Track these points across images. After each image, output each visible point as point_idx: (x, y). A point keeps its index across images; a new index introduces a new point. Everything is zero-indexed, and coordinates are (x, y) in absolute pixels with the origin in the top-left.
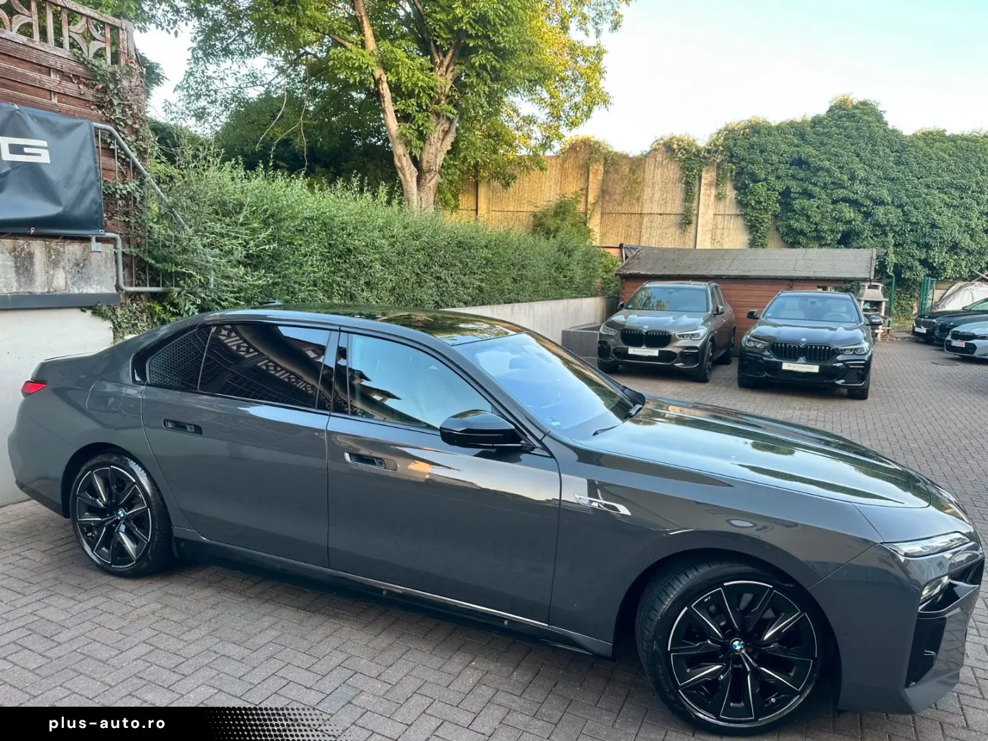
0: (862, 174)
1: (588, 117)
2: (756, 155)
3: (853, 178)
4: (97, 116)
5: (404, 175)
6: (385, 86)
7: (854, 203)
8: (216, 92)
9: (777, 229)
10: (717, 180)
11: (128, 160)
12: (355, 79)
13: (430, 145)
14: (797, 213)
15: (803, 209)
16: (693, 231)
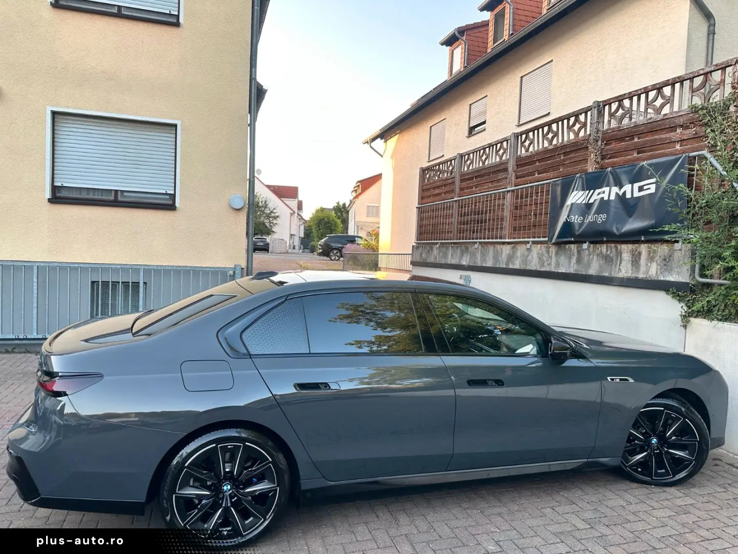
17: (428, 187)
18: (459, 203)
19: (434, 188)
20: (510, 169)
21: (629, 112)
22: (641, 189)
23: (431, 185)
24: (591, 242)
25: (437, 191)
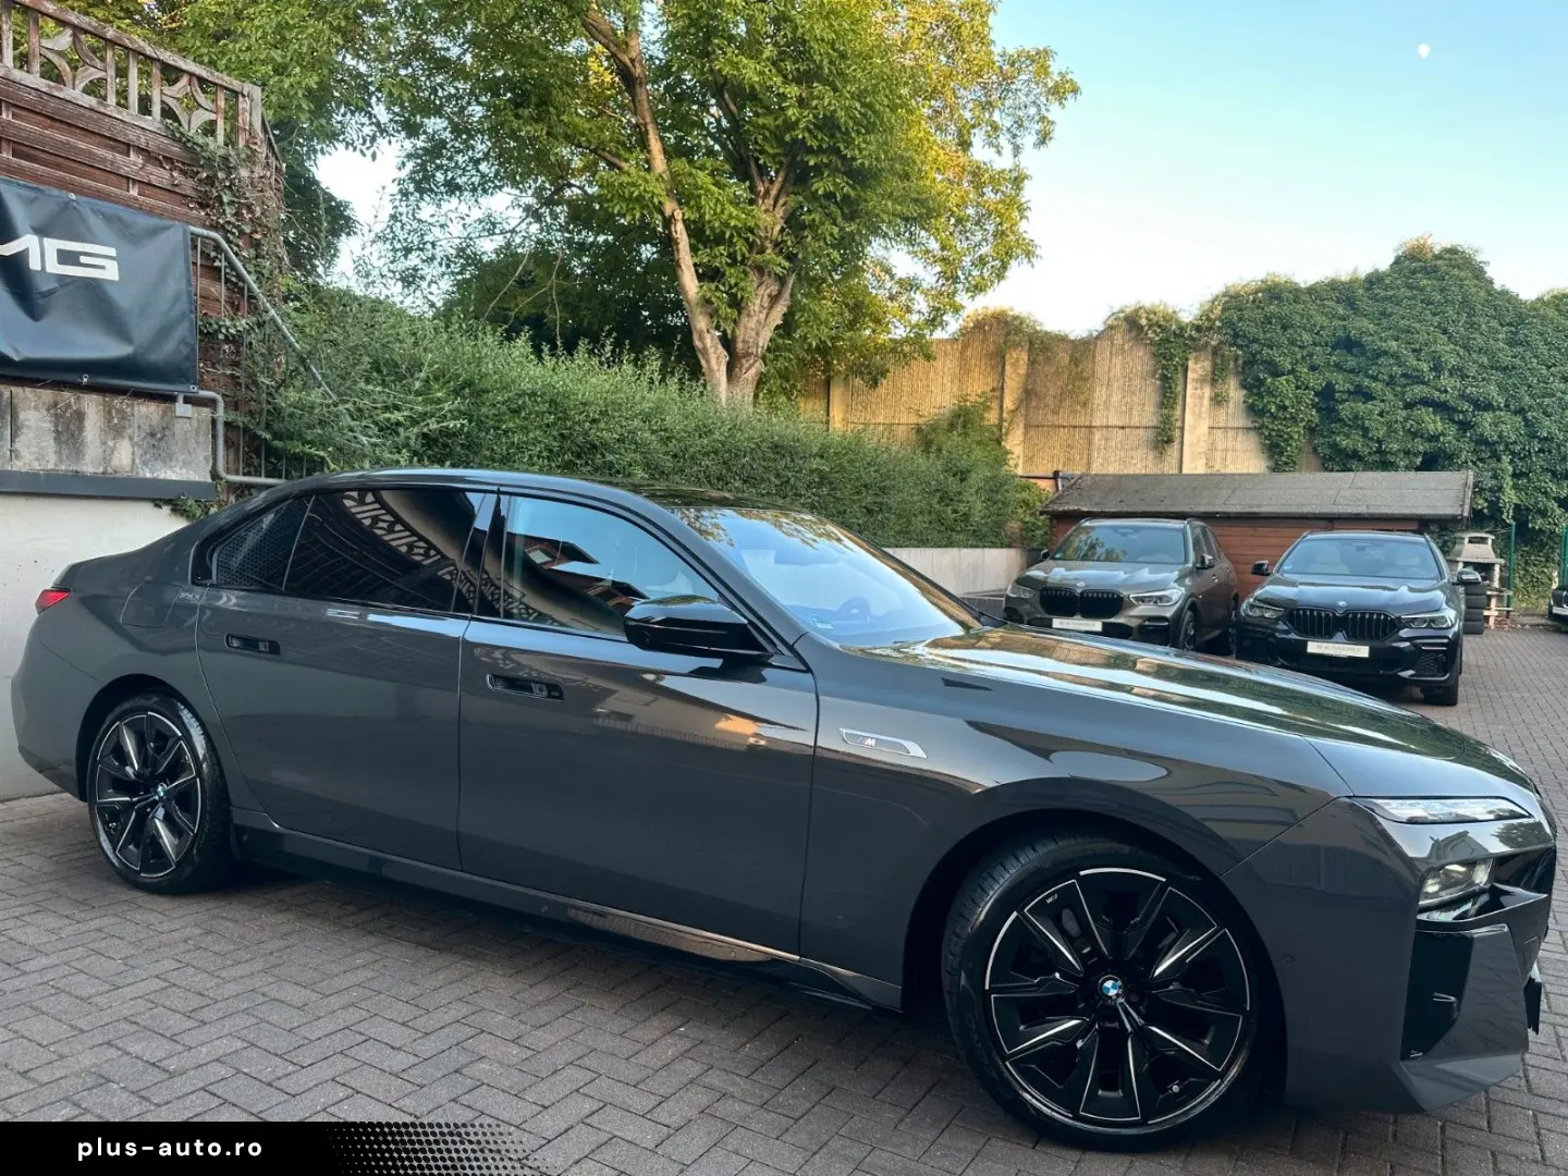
0: (1453, 361)
1: (1000, 274)
2: (1275, 334)
3: (1437, 368)
4: (199, 218)
5: (708, 362)
6: (680, 226)
7: (1441, 407)
8: (433, 244)
9: (1315, 450)
10: (1213, 373)
11: (241, 284)
12: (634, 216)
13: (749, 315)
14: (1346, 425)
15: (1356, 417)
16: (1176, 454)
22: (67, 258)
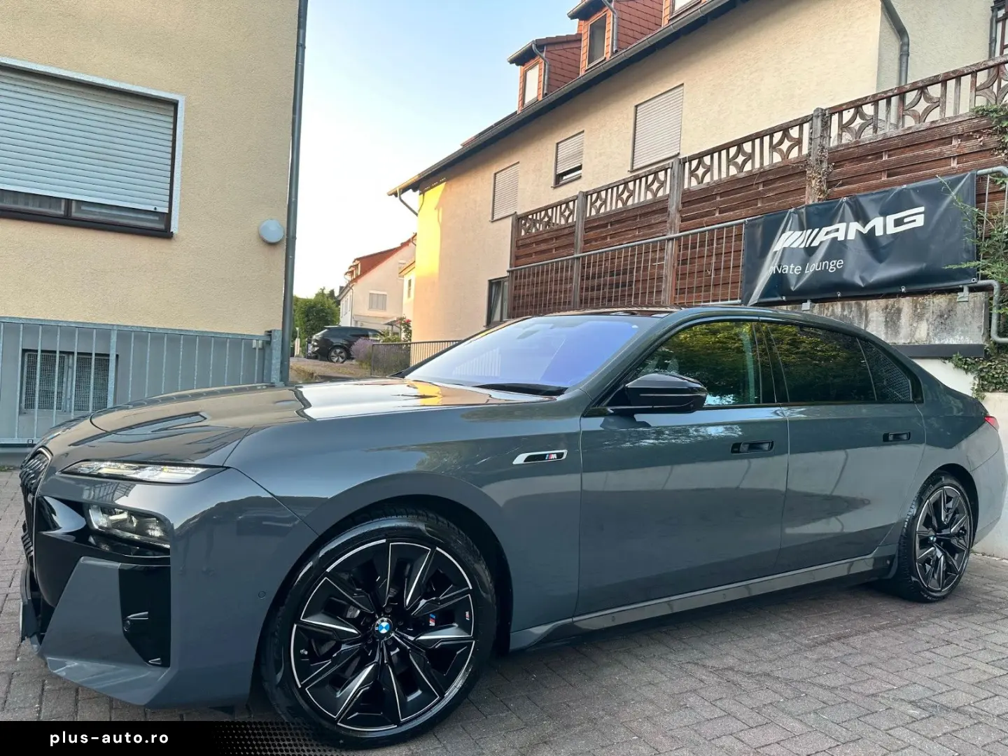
17: (528, 241)
18: (583, 261)
19: (538, 243)
20: (672, 209)
21: (873, 122)
22: (898, 223)
23: (533, 238)
24: (814, 301)
25: (543, 247)
